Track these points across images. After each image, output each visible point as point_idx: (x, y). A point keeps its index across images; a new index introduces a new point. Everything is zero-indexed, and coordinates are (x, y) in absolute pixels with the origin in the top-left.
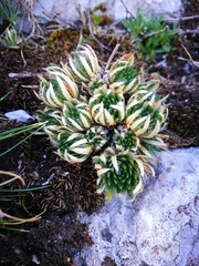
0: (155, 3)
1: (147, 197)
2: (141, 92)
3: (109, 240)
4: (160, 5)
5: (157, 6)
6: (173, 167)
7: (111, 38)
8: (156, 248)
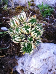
0: (48, 1)
1: (35, 55)
2: (36, 26)
3: (23, 65)
4: (50, 1)
5: (48, 2)
6: (44, 48)
7: (33, 10)
8: (35, 69)
